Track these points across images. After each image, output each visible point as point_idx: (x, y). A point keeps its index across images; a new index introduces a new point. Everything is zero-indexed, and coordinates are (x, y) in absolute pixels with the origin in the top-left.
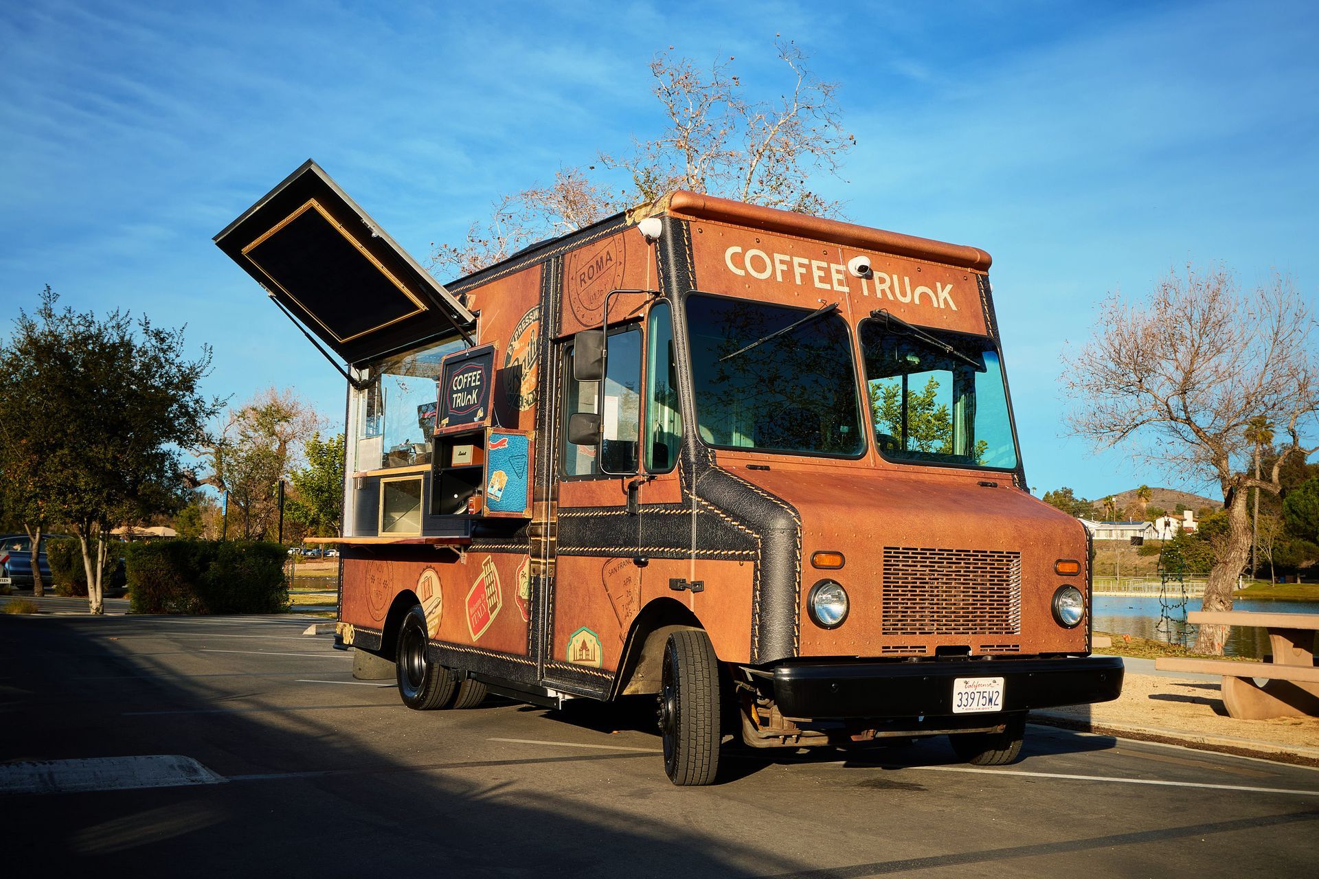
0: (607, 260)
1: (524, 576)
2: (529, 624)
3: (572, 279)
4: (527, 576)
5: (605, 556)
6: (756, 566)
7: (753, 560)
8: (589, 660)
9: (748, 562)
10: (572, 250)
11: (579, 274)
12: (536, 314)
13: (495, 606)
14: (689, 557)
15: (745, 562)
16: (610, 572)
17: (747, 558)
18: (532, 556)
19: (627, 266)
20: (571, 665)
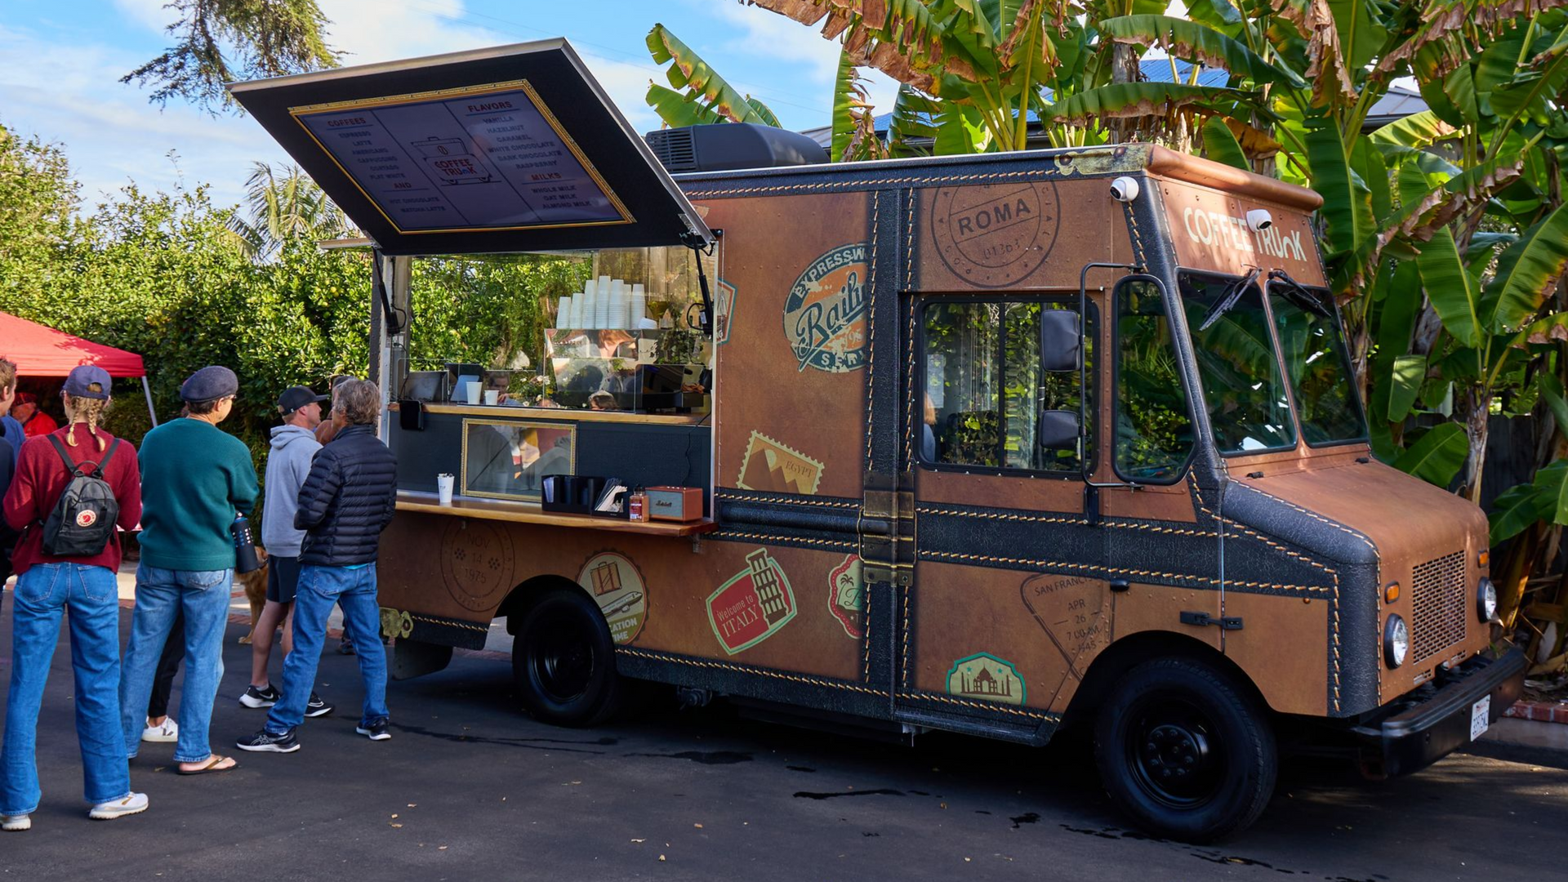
0: (1018, 210)
1: (847, 580)
2: (862, 641)
3: (941, 221)
4: (856, 580)
5: (1028, 571)
6: (1331, 605)
7: (1325, 598)
8: (998, 694)
9: (1318, 600)
10: (939, 185)
11: (956, 218)
12: (860, 253)
13: (781, 613)
14: (1215, 587)
15: (1313, 600)
16: (1039, 590)
17: (1316, 595)
18: (866, 558)
19: (1064, 224)
20: (955, 697)
